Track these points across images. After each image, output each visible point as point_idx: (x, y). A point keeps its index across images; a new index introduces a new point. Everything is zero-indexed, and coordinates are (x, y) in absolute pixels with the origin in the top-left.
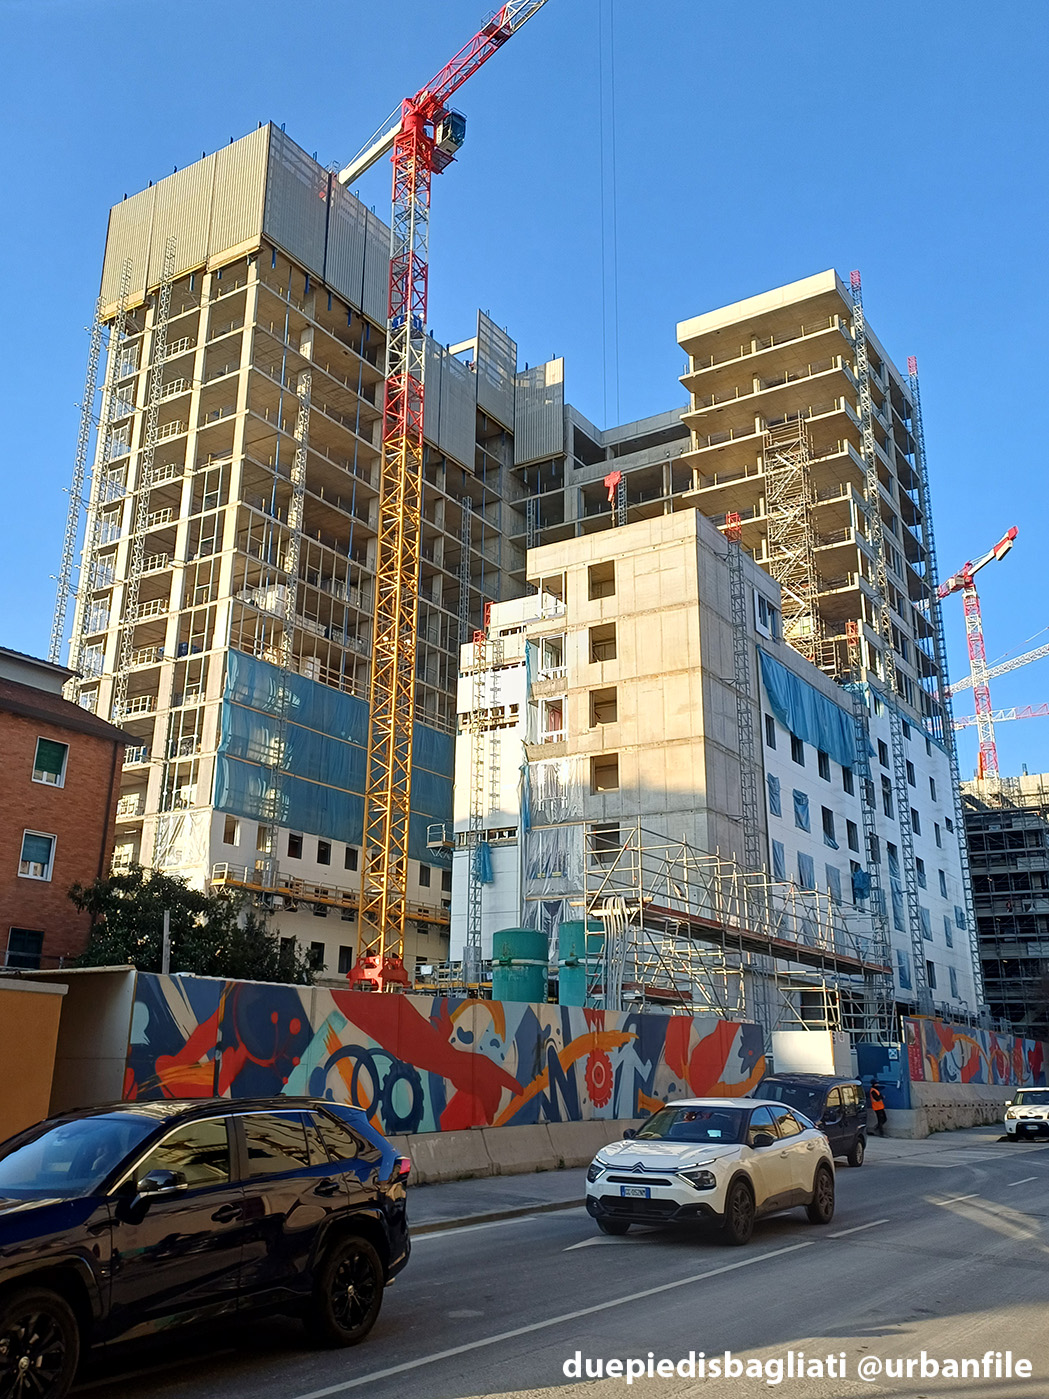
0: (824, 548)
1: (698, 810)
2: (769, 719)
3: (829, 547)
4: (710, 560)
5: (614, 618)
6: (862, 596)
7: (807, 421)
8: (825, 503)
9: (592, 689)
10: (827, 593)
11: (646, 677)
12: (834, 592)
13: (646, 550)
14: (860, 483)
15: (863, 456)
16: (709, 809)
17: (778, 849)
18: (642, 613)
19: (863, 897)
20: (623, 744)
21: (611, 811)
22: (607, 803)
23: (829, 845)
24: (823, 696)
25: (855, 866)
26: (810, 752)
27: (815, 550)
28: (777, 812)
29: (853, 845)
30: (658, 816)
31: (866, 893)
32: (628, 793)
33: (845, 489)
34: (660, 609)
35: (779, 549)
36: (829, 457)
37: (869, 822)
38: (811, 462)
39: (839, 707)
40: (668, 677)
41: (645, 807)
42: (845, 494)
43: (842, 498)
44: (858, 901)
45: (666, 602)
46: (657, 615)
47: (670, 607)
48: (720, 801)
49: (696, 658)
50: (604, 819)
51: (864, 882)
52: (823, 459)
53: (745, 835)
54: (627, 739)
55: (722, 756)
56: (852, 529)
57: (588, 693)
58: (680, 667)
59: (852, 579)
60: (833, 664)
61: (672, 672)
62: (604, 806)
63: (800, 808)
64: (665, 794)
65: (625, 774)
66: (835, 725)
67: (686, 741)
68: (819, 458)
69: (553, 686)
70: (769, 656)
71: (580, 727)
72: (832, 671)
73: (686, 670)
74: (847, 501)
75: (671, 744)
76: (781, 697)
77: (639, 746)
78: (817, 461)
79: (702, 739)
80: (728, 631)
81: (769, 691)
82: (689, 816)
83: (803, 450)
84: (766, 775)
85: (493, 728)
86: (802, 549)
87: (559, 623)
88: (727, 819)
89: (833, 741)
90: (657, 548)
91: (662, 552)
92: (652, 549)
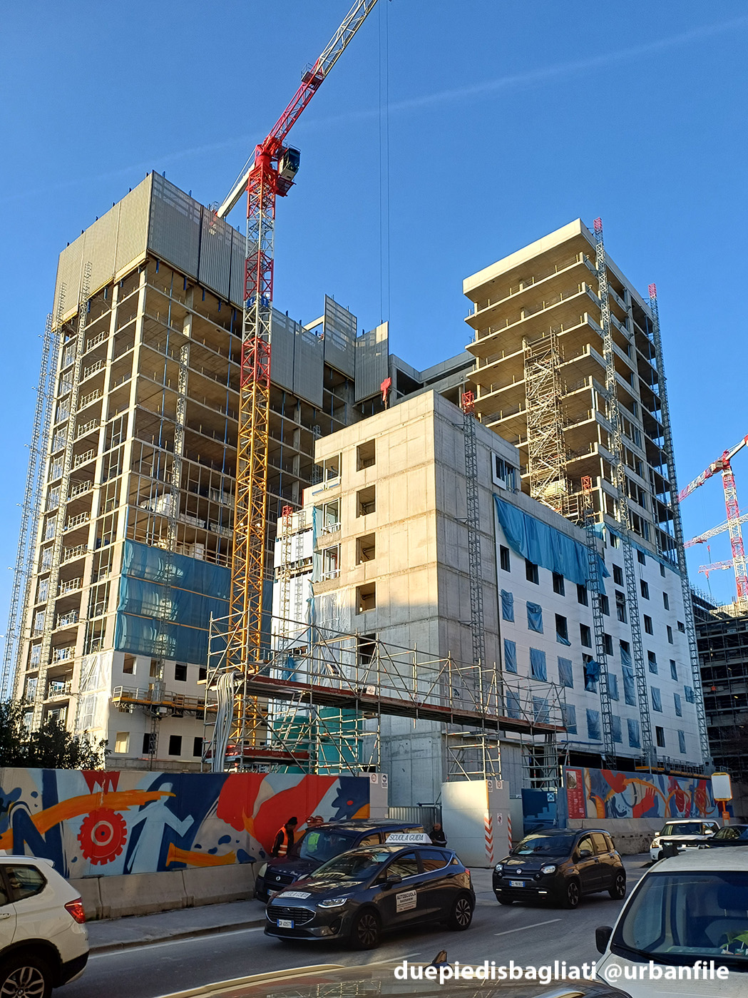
0: (571, 427)
1: (431, 618)
2: (504, 551)
3: (575, 426)
4: (447, 430)
5: (374, 481)
6: (601, 459)
7: (558, 335)
8: (573, 393)
9: (358, 536)
10: (573, 460)
11: (395, 522)
12: (579, 459)
13: (398, 427)
14: (601, 375)
15: (605, 357)
16: (440, 617)
17: (510, 647)
18: (394, 475)
19: (594, 680)
20: (379, 575)
21: (370, 625)
22: (368, 620)
23: (562, 643)
24: (559, 532)
25: (587, 658)
26: (545, 575)
27: (564, 430)
28: (509, 617)
29: (586, 642)
30: (404, 626)
31: (596, 678)
32: (382, 611)
33: (588, 381)
34: (407, 470)
35: (536, 432)
36: (575, 360)
37: (599, 624)
38: (562, 365)
39: (575, 540)
40: (411, 520)
41: (395, 620)
42: (588, 385)
43: (586, 388)
44: (590, 684)
45: (411, 464)
46: (404, 476)
47: (414, 467)
48: (452, 611)
49: (432, 504)
50: (365, 631)
51: (594, 669)
52: (571, 361)
53: (473, 635)
54: (381, 571)
55: (456, 577)
56: (593, 410)
57: (355, 540)
58: (420, 512)
59: (593, 447)
60: (576, 511)
61: (414, 516)
62: (365, 622)
63: (533, 616)
64: (408, 608)
65: (381, 597)
66: (571, 554)
67: (423, 567)
68: (568, 361)
69: (332, 538)
70: (505, 502)
71: (349, 565)
72: (575, 517)
73: (424, 514)
74: (589, 390)
75: (413, 570)
76: (516, 534)
77: (390, 574)
78: (566, 363)
79: (436, 564)
80: (462, 482)
81: (504, 528)
82: (425, 624)
83: (555, 357)
84: (499, 591)
85: (298, 575)
86: (552, 430)
87: (336, 491)
88: (459, 624)
89: (567, 566)
90: (405, 425)
91: (408, 428)
92: (401, 426)
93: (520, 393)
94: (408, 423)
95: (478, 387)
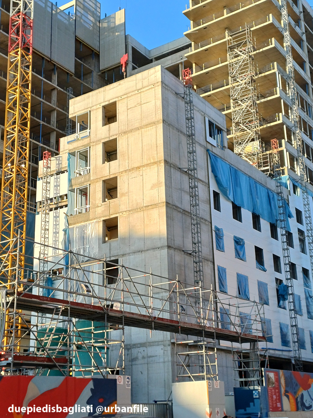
0: (263, 100)
1: (162, 247)
2: (216, 195)
3: (266, 100)
4: (172, 98)
5: (116, 135)
6: (285, 126)
7: (252, 29)
8: (263, 75)
9: (104, 179)
10: (265, 126)
11: (133, 169)
12: (269, 125)
13: (134, 93)
14: (283, 62)
15: (285, 49)
16: (169, 247)
17: (222, 272)
18: (131, 131)
19: (284, 299)
20: (120, 211)
21: (114, 252)
22: (112, 248)
23: (260, 269)
24: (256, 182)
25: (279, 281)
26: (246, 214)
27: (258, 102)
28: (220, 248)
29: (277, 268)
30: (140, 253)
31: (286, 297)
32: (123, 239)
33: (273, 66)
34: (141, 128)
36: (265, 49)
37: (286, 255)
38: (255, 53)
39: (268, 189)
40: (145, 168)
41: (133, 248)
42: (274, 69)
43: (272, 71)
44: (281, 302)
45: (145, 122)
46: (140, 131)
47: (147, 125)
48: (178, 242)
49: (161, 155)
50: (110, 257)
51: (284, 291)
52: (261, 50)
53: (194, 261)
54: (123, 208)
55: (180, 215)
56: (278, 88)
57: (101, 182)
58: (152, 161)
59: (279, 117)
60: (267, 166)
61: (147, 165)
62: (110, 249)
63: (238, 247)
64: (144, 239)
65: (122, 229)
66: (265, 200)
67: (154, 206)
68: (259, 49)
69: (83, 179)
70: (216, 156)
71: (97, 202)
72: (267, 170)
73: (155, 163)
74: (275, 73)
75: (147, 208)
76: (225, 181)
77: (129, 211)
78: (258, 51)
79: (165, 204)
80: (184, 139)
81: (216, 177)
82: (157, 252)
83: (249, 46)
84: (213, 227)
85: (56, 209)
86: (249, 102)
87: (86, 141)
88: (183, 253)
89: (263, 208)
90: (139, 91)
91: (142, 94)
92: (136, 92)
93: (225, 72)
94: (142, 90)
95: (194, 65)
